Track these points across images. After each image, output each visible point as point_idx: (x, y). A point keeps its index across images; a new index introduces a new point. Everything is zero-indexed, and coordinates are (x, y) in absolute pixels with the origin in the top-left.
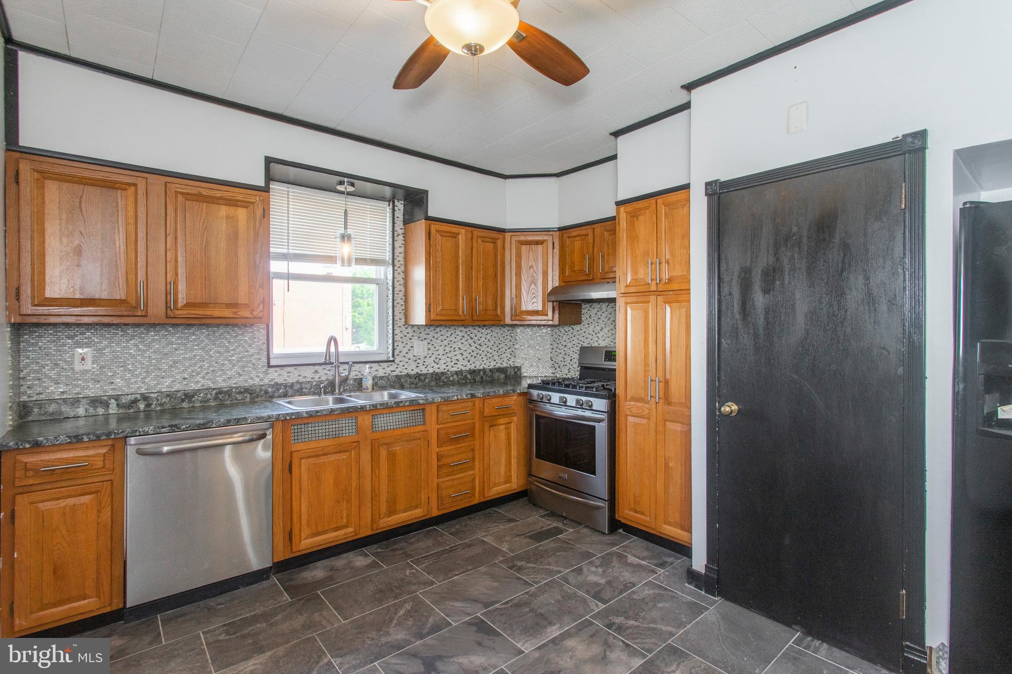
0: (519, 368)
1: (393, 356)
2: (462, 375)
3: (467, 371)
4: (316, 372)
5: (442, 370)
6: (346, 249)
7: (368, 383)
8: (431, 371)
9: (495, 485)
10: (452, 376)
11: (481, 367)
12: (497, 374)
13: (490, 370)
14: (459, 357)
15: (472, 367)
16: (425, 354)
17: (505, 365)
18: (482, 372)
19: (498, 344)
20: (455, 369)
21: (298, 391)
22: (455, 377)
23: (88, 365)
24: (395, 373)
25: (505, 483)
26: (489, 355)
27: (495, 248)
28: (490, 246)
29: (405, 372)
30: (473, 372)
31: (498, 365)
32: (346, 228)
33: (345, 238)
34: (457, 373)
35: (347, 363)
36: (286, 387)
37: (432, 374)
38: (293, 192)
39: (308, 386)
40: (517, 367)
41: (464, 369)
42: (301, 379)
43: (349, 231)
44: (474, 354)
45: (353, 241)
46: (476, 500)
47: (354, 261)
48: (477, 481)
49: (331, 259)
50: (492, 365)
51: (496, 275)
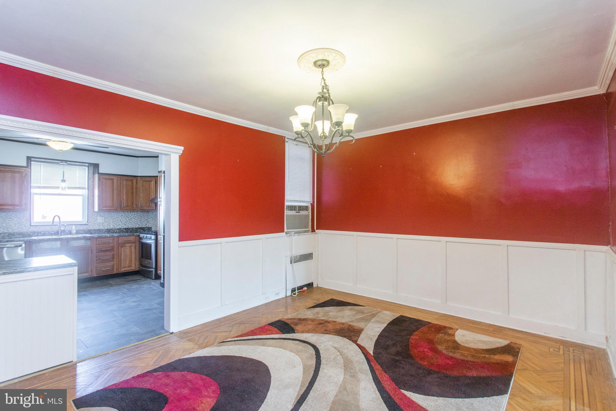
0: (151, 228)
1: (88, 223)
2: (121, 230)
3: (124, 229)
4: (52, 228)
5: (112, 228)
6: (64, 185)
7: (74, 232)
8: (106, 228)
9: (124, 267)
10: (116, 230)
11: (131, 227)
12: (139, 230)
13: (135, 228)
14: (120, 223)
15: (127, 227)
16: (103, 222)
17: (144, 226)
18: (131, 229)
19: (140, 218)
20: (118, 227)
21: (43, 234)
22: (117, 230)
24: (88, 229)
25: (129, 267)
26: (135, 223)
27: (133, 183)
28: (130, 182)
29: (94, 228)
30: (125, 229)
31: (140, 227)
32: (63, 178)
33: (63, 181)
34: (118, 229)
35: (64, 225)
36: (38, 233)
37: (106, 229)
38: (43, 164)
39: (48, 233)
40: (149, 227)
41: (122, 227)
42: (45, 230)
43: (65, 179)
44: (128, 222)
45: (66, 182)
46: (115, 272)
47: (67, 188)
48: (115, 266)
49: (58, 188)
50: (137, 226)
51: (133, 193)
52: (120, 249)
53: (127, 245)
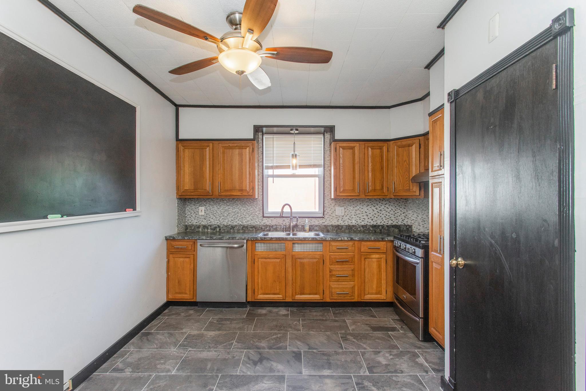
0: (410, 227)
1: (324, 215)
2: (367, 228)
3: (370, 226)
4: (284, 220)
5: (354, 224)
6: (294, 161)
7: (307, 228)
8: (347, 224)
9: (369, 294)
10: (360, 228)
11: (381, 224)
12: (393, 229)
13: (387, 226)
14: (365, 217)
15: (375, 224)
16: (343, 214)
17: (400, 223)
18: (381, 227)
19: (394, 210)
20: (363, 223)
21: (275, 229)
22: (362, 228)
23: (203, 213)
24: (324, 224)
25: (376, 294)
26: (387, 217)
27: (382, 152)
28: (378, 151)
29: (331, 224)
30: (374, 226)
31: (394, 224)
32: (294, 151)
33: (294, 156)
34: (363, 226)
35: (296, 217)
36: (270, 226)
37: (346, 226)
38: (276, 137)
39: (280, 227)
40: (408, 225)
41: (369, 224)
42: (277, 224)
43: (296, 153)
44: (376, 216)
45: (298, 157)
46: (356, 299)
47: (298, 167)
48: (356, 288)
49: (288, 167)
50: (390, 223)
51: (382, 168)
52: (363, 262)
53: (374, 256)
